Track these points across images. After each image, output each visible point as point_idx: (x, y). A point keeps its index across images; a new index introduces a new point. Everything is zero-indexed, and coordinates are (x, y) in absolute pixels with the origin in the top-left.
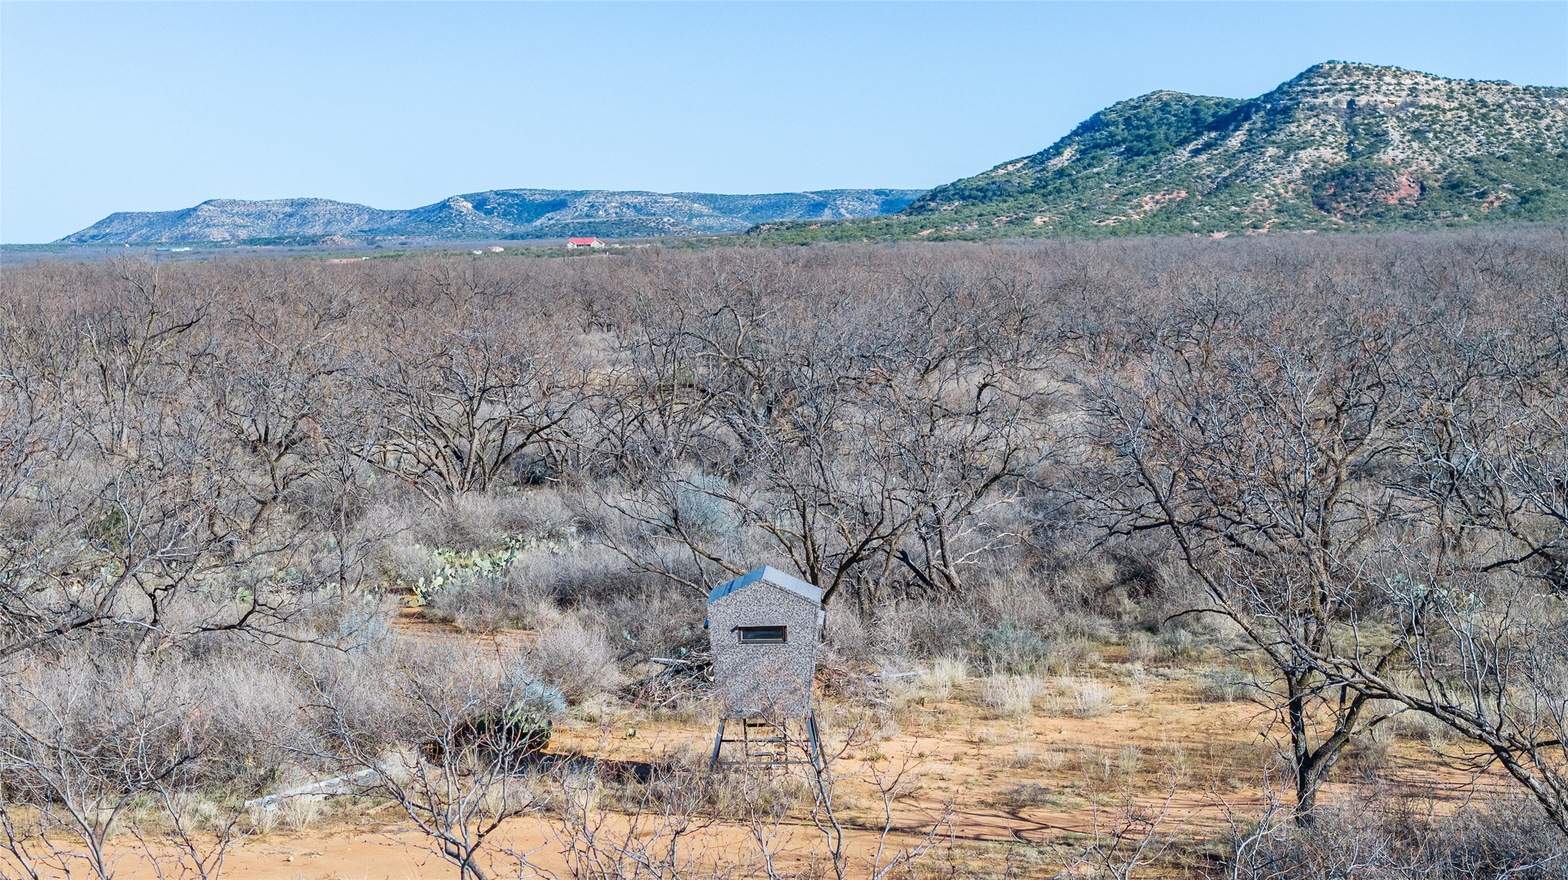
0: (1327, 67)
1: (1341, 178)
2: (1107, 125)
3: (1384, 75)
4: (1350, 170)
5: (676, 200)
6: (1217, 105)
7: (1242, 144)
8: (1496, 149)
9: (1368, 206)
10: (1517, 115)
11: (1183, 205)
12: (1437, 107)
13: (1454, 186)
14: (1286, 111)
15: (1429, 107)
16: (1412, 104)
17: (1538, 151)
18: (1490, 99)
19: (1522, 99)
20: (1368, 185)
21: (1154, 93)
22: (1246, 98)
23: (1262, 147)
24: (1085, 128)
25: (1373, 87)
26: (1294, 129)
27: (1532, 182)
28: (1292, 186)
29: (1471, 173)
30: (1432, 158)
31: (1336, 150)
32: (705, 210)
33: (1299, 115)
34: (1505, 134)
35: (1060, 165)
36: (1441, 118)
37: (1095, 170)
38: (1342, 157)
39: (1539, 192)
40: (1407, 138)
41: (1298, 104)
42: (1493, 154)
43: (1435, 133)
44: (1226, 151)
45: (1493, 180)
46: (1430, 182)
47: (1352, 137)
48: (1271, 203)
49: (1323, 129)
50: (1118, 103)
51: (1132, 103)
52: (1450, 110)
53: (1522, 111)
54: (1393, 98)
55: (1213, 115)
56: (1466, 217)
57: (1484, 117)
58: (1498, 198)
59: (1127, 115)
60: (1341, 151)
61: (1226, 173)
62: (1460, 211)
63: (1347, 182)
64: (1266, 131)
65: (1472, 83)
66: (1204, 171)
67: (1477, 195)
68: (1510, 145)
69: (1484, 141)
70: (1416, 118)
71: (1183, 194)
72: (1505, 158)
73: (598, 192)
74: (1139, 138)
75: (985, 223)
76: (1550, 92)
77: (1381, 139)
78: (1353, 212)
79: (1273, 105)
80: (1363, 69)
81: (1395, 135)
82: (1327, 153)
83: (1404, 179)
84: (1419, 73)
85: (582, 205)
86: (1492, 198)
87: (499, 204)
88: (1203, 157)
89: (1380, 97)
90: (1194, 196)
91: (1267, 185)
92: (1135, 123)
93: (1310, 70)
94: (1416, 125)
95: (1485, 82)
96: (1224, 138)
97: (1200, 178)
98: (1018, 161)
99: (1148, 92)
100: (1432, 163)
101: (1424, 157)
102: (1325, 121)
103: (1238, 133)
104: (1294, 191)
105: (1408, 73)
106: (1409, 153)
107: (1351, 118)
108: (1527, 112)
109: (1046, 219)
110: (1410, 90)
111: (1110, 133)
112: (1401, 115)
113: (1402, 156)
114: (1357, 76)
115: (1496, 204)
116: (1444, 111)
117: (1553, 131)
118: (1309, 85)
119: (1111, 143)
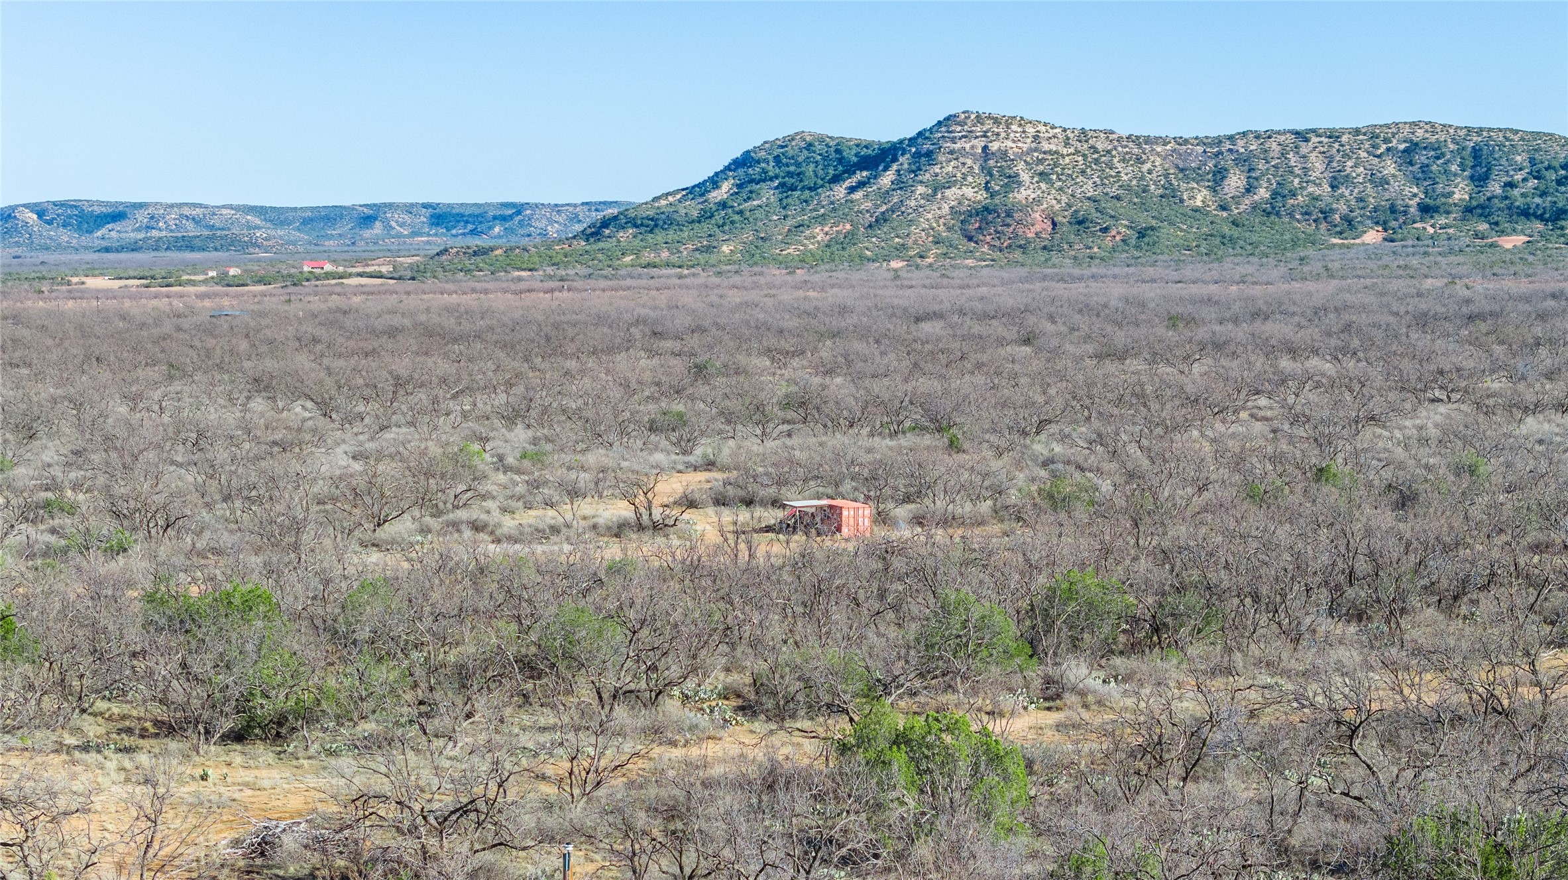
0: (963, 116)
1: (984, 213)
2: (758, 162)
3: (1011, 124)
4: (991, 207)
5: (233, 212)
6: (858, 145)
7: (892, 183)
8: (1109, 190)
9: (1010, 238)
10: (1123, 160)
11: (851, 237)
12: (1056, 152)
13: (1080, 222)
14: (929, 154)
15: (1050, 152)
16: (1036, 150)
17: (1144, 191)
18: (1100, 146)
19: (1126, 146)
20: (1008, 220)
21: (797, 134)
22: (884, 140)
23: (912, 186)
24: (737, 164)
25: (1003, 135)
26: (937, 170)
27: (1144, 220)
28: (942, 221)
29: (1093, 211)
30: (1059, 197)
31: (976, 189)
32: (258, 222)
33: (942, 158)
34: (1115, 177)
35: (719, 198)
36: (1061, 162)
37: (755, 203)
38: (982, 196)
39: (1152, 229)
40: (1036, 179)
41: (940, 148)
42: (1107, 194)
43: (1058, 175)
44: (879, 189)
45: (1112, 217)
46: (1060, 218)
47: (988, 178)
48: (928, 236)
49: (963, 171)
50: (766, 142)
51: (779, 143)
52: (1068, 155)
53: (1127, 157)
54: (1020, 145)
55: (856, 155)
56: (1096, 249)
57: (1097, 161)
58: (1119, 233)
59: (776, 154)
60: (980, 190)
61: (884, 208)
62: (1091, 244)
63: (990, 217)
64: (913, 172)
65: (1083, 131)
66: (863, 207)
67: (1101, 230)
68: (1121, 186)
69: (1099, 183)
70: (1040, 161)
71: (848, 227)
72: (1118, 198)
73: (156, 204)
74: (790, 174)
75: (675, 251)
76: (1148, 140)
77: (1013, 181)
78: (997, 243)
79: (917, 149)
80: (993, 118)
81: (1025, 177)
82: (969, 192)
83: (1037, 215)
84: (1040, 122)
85: (142, 217)
86: (1114, 233)
87: (58, 216)
88: (858, 195)
89: (1009, 144)
90: (858, 229)
91: (922, 220)
92: (784, 161)
93: (948, 119)
94: (1041, 168)
95: (1095, 131)
96: (875, 177)
97: (861, 212)
98: (678, 191)
99: (791, 133)
100: (1059, 202)
101: (1052, 197)
102: (964, 164)
103: (888, 173)
104: (945, 224)
105: (1030, 123)
106: (1039, 192)
107: (985, 161)
108: (1131, 158)
109: (732, 248)
110: (1034, 137)
111: (763, 169)
112: (1028, 159)
113: (1033, 196)
114: (989, 124)
115: (1118, 238)
116: (1063, 156)
117: (1155, 174)
118: (948, 132)
119: (765, 178)
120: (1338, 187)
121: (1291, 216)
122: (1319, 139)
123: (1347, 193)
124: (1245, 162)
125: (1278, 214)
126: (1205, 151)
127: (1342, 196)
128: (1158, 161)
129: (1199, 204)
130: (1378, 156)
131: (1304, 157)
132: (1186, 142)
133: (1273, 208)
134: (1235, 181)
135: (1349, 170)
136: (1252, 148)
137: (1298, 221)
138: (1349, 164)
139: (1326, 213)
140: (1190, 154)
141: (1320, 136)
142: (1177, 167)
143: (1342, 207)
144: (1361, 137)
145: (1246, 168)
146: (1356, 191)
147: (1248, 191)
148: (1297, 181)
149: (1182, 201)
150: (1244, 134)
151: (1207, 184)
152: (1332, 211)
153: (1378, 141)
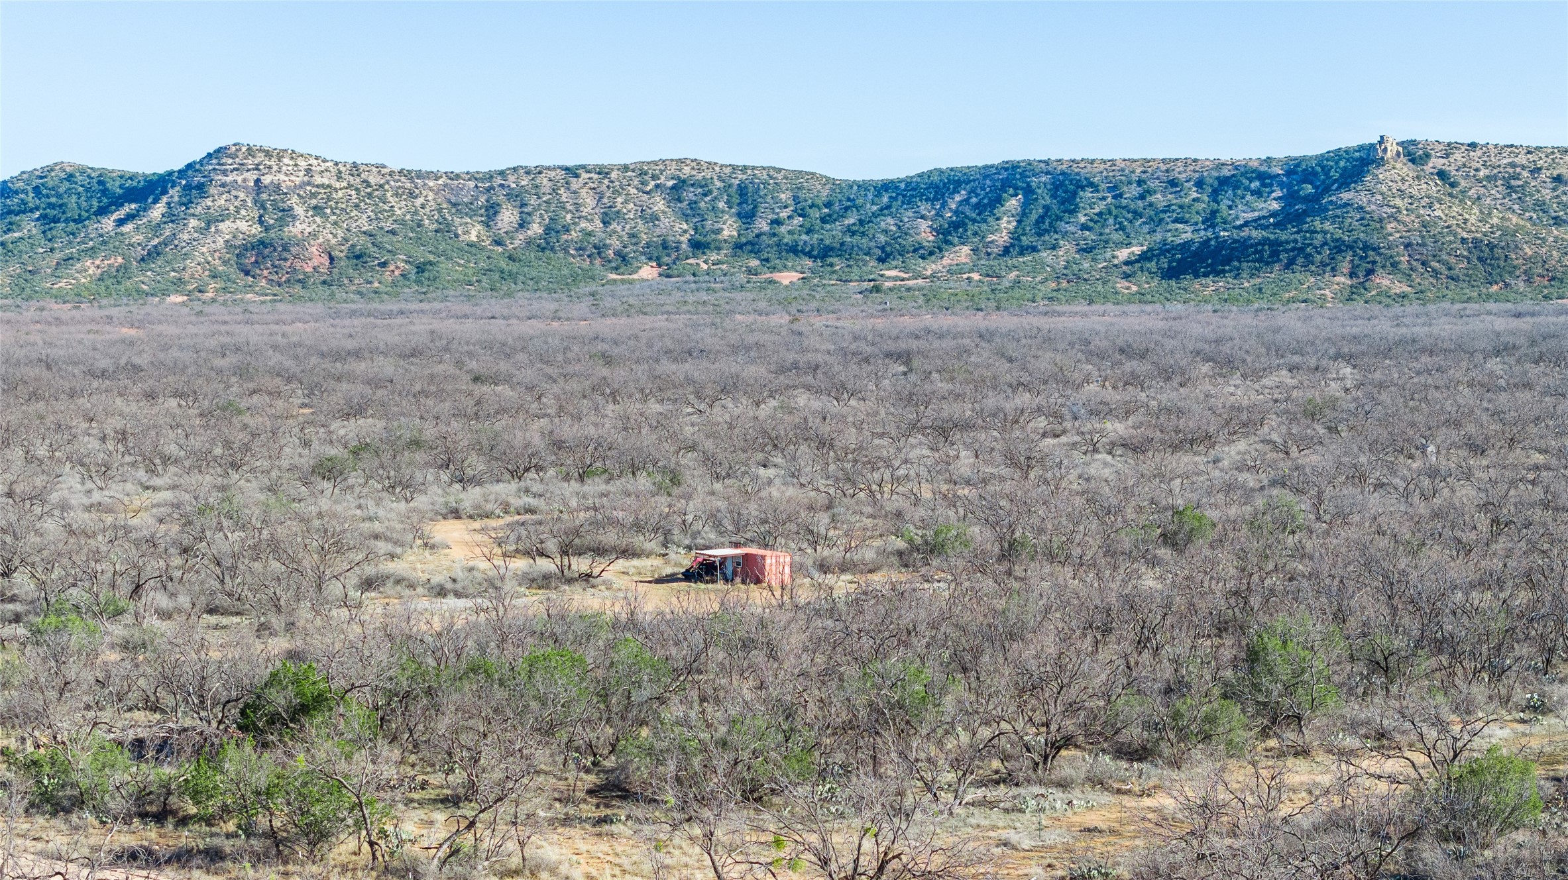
0: (234, 148)
1: (260, 248)
2: (16, 193)
3: (283, 157)
4: (267, 241)
6: (121, 177)
7: (163, 216)
8: (384, 224)
9: (288, 273)
10: (396, 195)
11: (124, 269)
12: (329, 186)
13: (358, 257)
14: (200, 187)
15: (322, 186)
16: (309, 183)
17: (419, 226)
18: (372, 180)
19: (399, 180)
20: (285, 254)
21: (56, 164)
22: (148, 172)
23: (184, 219)
25: (275, 168)
26: (209, 203)
27: (422, 255)
28: (217, 254)
29: (370, 245)
30: (334, 232)
31: (250, 223)
33: (213, 191)
34: (389, 211)
36: (334, 196)
37: (16, 235)
39: (431, 263)
40: (310, 213)
41: (211, 181)
42: (382, 228)
43: (332, 209)
44: (150, 222)
45: (389, 251)
46: (337, 253)
47: (262, 211)
48: (204, 270)
49: (236, 204)
50: (23, 173)
51: (37, 173)
52: (341, 189)
53: (400, 191)
54: (293, 178)
55: (121, 187)
56: (376, 284)
57: (370, 195)
58: (397, 268)
59: (35, 184)
60: (255, 223)
61: (156, 241)
62: (369, 279)
63: (266, 251)
64: (184, 204)
65: (355, 165)
66: (133, 240)
67: (379, 265)
68: (395, 221)
69: (373, 217)
70: (314, 195)
71: (120, 260)
72: (393, 232)
74: (51, 206)
76: (419, 175)
77: (287, 214)
78: (275, 278)
79: (187, 181)
80: (264, 151)
81: (299, 210)
82: (243, 225)
83: (314, 249)
84: (311, 156)
86: (392, 267)
88: (128, 228)
90: (131, 262)
91: (197, 253)
92: (44, 192)
93: (218, 151)
94: (314, 202)
95: (366, 165)
96: (145, 210)
97: (132, 246)
99: (50, 163)
100: (335, 236)
101: (327, 231)
102: (236, 197)
103: (158, 205)
104: (220, 258)
105: (302, 156)
106: (314, 226)
107: (258, 194)
108: (404, 192)
109: (1, 282)
110: (306, 170)
111: (22, 200)
112: (301, 193)
113: (309, 230)
114: (260, 157)
115: (397, 273)
116: (336, 190)
117: (428, 209)
118: (219, 164)
119: (24, 209)
120: (609, 223)
121: (566, 251)
122: (588, 175)
123: (619, 229)
124: (516, 197)
125: (552, 249)
126: (476, 186)
127: (615, 232)
128: (431, 196)
129: (474, 239)
130: (647, 193)
131: (575, 193)
132: (458, 176)
133: (548, 243)
134: (508, 217)
135: (619, 206)
136: (523, 183)
137: (573, 256)
138: (620, 200)
139: (600, 249)
140: (462, 189)
141: (589, 172)
142: (450, 202)
143: (615, 243)
144: (630, 174)
145: (518, 203)
146: (628, 226)
147: (521, 226)
148: (569, 216)
149: (457, 236)
150: (515, 169)
151: (480, 219)
152: (606, 246)
153: (646, 178)
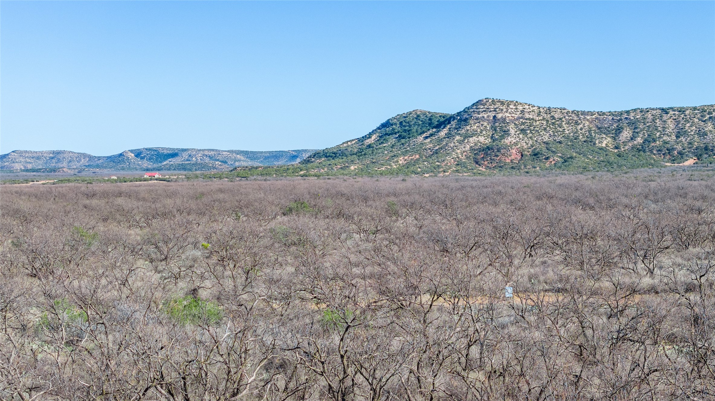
0: (485, 100)
1: (487, 150)
2: (392, 125)
3: (510, 105)
4: (491, 147)
5: (228, 153)
6: (440, 116)
7: (445, 134)
8: (557, 138)
9: (497, 163)
10: (568, 123)
11: (416, 162)
12: (533, 119)
13: (536, 155)
14: (466, 120)
15: (529, 119)
16: (522, 118)
17: (576, 139)
18: (556, 116)
19: (571, 116)
20: (498, 154)
21: (414, 111)
23: (454, 136)
24: (384, 125)
25: (505, 110)
26: (468, 128)
27: (570, 153)
28: (465, 153)
29: (544, 149)
30: (527, 142)
31: (486, 138)
32: (242, 158)
33: (471, 122)
34: (562, 132)
35: (370, 142)
36: (534, 124)
37: (384, 145)
38: (488, 141)
39: (571, 158)
40: (518, 133)
41: (471, 117)
42: (555, 140)
43: (531, 131)
44: (439, 137)
45: (553, 152)
46: (526, 153)
47: (494, 132)
48: (455, 161)
49: (482, 128)
50: (398, 115)
51: (404, 115)
52: (538, 121)
54: (513, 115)
55: (438, 121)
56: (538, 168)
57: (553, 124)
58: (554, 160)
59: (401, 120)
60: (488, 138)
61: (437, 148)
62: (536, 166)
63: (489, 152)
64: (457, 129)
65: (549, 109)
66: (428, 146)
67: (545, 159)
68: (563, 136)
69: (552, 135)
70: (523, 124)
71: (417, 156)
72: (560, 142)
73: (193, 149)
74: (405, 131)
75: (330, 168)
76: (583, 113)
77: (506, 133)
78: (490, 165)
79: (460, 117)
80: (501, 102)
81: (512, 132)
82: (482, 139)
83: (514, 151)
84: (526, 104)
85: (185, 155)
86: (551, 160)
87: (147, 154)
88: (428, 140)
89: (507, 115)
90: (422, 158)
91: (454, 153)
92: (404, 124)
93: (477, 102)
94: (523, 127)
95: (555, 108)
96: (438, 132)
97: (426, 150)
98: (353, 140)
99: (412, 110)
100: (527, 144)
101: (524, 142)
102: (482, 125)
103: (444, 129)
104: (466, 155)
105: (521, 104)
106: (518, 139)
107: (494, 124)
108: (572, 122)
109: (356, 167)
110: (521, 111)
111: (393, 128)
112: (516, 123)
113: (514, 141)
114: (498, 105)
115: (553, 163)
116: (536, 121)
117: (584, 130)
118: (477, 109)
119: (393, 133)
120: (679, 137)
121: (651, 151)
122: (674, 112)
123: (684, 140)
124: (633, 124)
125: (644, 151)
126: (613, 119)
127: (681, 141)
128: (587, 123)
129: (604, 145)
130: (704, 121)
131: (665, 121)
132: (604, 114)
133: (642, 148)
134: (626, 134)
135: (687, 128)
136: (638, 117)
137: (654, 154)
138: (688, 125)
139: (670, 150)
140: (605, 120)
141: (675, 111)
142: (597, 127)
143: (679, 147)
144: (696, 111)
145: (633, 127)
146: (689, 139)
147: (632, 139)
148: (658, 134)
149: (595, 144)
150: (635, 110)
151: (611, 135)
152: (674, 149)
153: (705, 113)
